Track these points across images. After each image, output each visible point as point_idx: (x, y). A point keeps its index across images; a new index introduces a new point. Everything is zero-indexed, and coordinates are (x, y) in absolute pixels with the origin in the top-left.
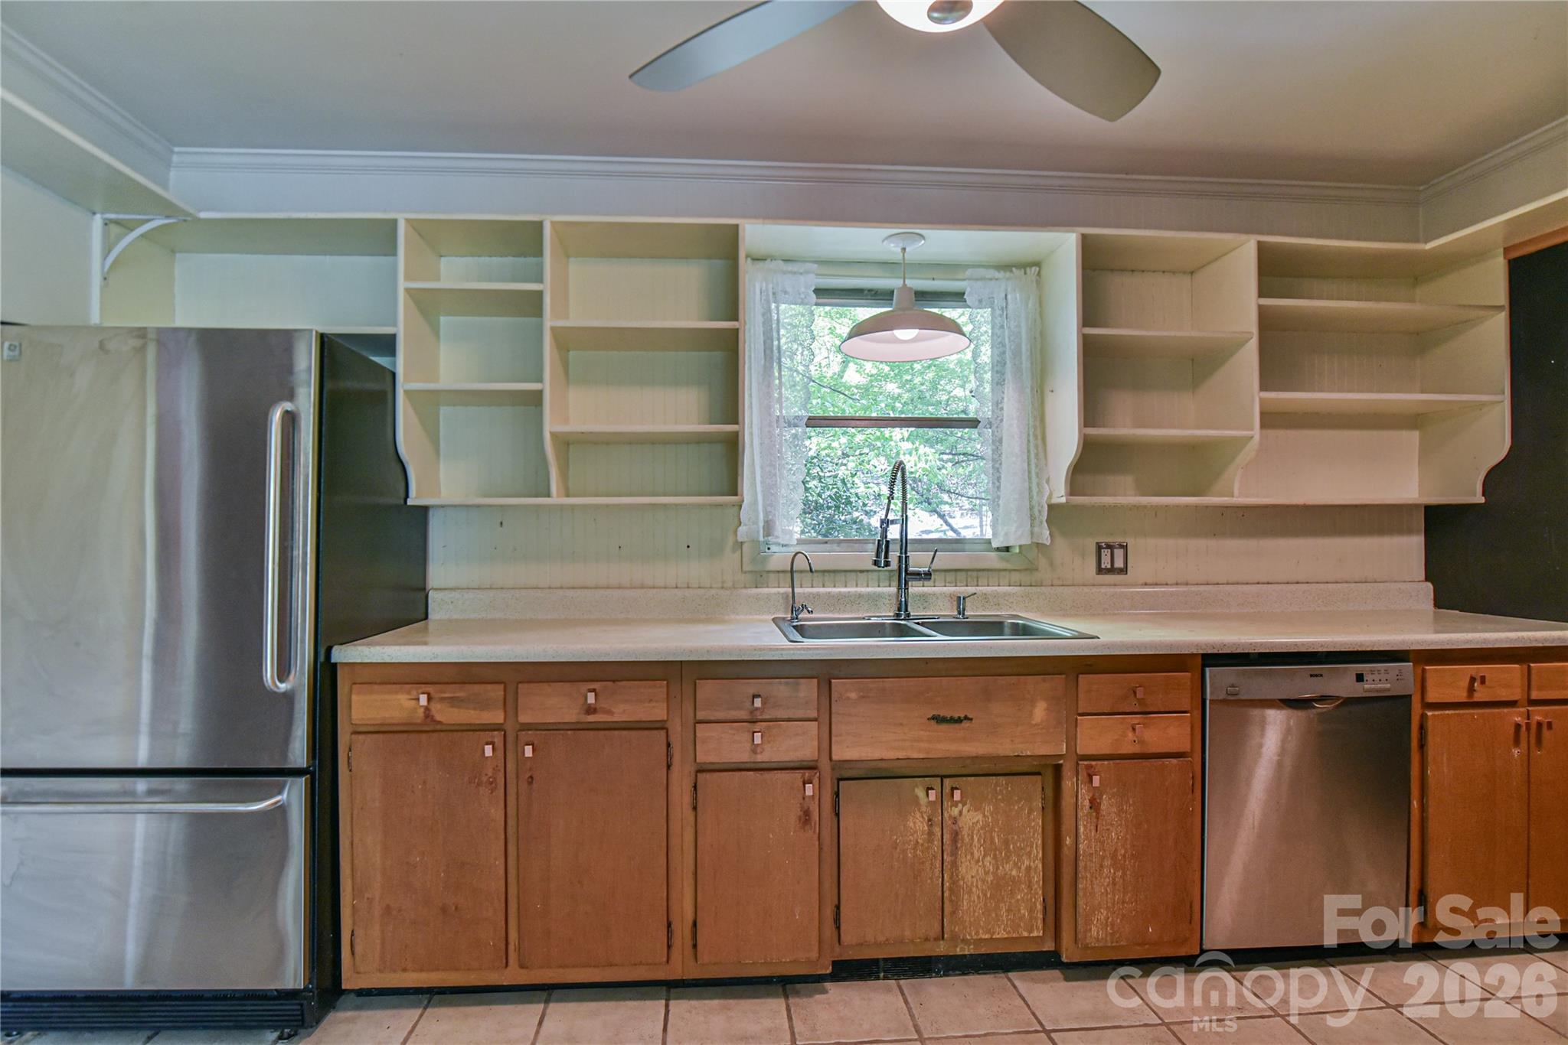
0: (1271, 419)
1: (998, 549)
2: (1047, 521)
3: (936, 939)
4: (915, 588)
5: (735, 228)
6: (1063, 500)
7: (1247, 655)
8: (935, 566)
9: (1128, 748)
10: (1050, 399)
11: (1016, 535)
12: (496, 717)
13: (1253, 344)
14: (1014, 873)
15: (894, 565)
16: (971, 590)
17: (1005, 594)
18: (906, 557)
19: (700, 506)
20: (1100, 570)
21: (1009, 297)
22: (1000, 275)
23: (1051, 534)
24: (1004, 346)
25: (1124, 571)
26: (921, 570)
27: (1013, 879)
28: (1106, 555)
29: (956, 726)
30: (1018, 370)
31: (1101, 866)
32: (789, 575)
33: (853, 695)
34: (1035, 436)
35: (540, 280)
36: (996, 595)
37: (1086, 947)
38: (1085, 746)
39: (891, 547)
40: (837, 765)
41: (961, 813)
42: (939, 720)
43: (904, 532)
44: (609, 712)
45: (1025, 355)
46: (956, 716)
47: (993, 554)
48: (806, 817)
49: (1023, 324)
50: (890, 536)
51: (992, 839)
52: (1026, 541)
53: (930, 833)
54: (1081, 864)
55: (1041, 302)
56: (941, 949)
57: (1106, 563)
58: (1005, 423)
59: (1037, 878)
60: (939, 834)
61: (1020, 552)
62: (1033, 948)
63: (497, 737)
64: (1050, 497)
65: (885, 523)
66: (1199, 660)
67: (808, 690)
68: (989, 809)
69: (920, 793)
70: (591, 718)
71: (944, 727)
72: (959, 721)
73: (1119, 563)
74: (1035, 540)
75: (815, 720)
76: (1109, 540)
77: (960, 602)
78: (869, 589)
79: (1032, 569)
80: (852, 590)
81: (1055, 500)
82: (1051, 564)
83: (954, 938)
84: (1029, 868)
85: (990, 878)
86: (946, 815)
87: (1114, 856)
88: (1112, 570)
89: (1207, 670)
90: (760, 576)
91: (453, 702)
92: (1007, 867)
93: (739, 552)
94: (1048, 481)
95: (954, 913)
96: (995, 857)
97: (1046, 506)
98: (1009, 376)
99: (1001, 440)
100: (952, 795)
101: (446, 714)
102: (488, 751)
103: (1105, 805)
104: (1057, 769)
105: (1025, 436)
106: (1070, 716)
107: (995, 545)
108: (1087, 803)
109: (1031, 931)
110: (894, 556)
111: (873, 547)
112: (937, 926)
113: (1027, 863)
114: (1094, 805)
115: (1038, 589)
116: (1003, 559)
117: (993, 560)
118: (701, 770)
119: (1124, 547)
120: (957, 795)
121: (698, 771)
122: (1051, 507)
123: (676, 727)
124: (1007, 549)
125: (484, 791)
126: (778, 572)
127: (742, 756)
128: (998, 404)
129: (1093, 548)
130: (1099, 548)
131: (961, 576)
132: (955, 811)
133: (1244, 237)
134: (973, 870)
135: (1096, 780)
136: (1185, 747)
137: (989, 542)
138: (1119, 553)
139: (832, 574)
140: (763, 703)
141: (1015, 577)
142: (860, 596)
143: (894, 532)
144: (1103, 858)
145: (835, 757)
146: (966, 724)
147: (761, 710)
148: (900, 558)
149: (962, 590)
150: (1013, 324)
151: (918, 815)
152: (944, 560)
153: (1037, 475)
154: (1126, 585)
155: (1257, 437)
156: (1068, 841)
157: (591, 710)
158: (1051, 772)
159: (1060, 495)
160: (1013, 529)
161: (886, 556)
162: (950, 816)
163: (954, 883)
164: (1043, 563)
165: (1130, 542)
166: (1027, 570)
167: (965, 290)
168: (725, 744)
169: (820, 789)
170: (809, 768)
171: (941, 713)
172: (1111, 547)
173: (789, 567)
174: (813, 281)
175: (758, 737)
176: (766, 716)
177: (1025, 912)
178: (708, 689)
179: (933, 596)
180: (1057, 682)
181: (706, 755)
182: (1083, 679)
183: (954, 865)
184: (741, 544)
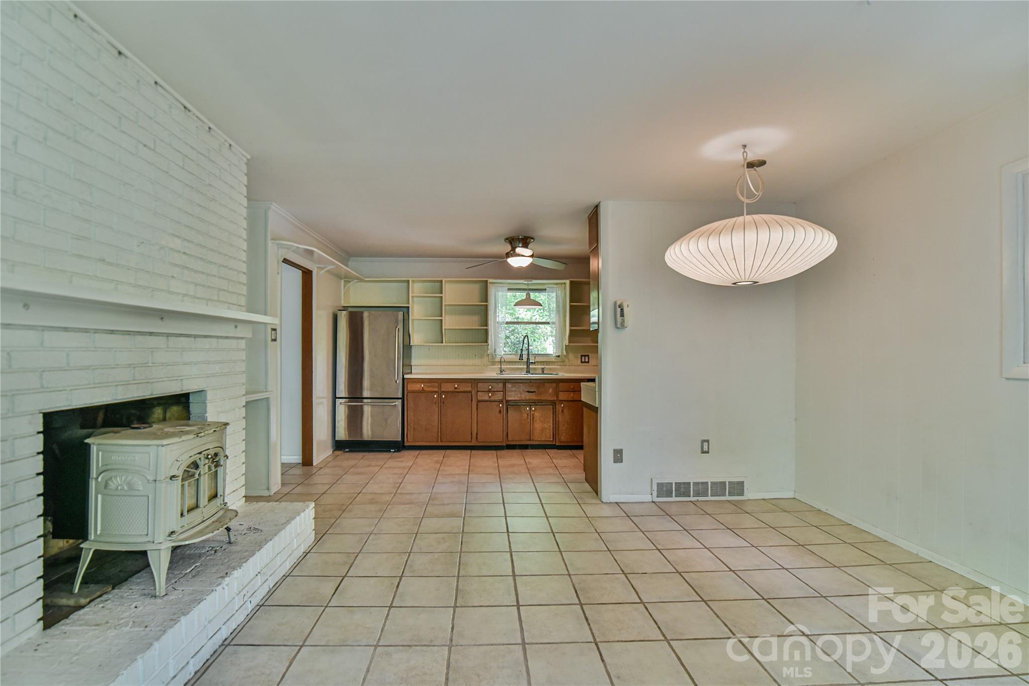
1: (554, 357)
2: (565, 349)
3: (529, 440)
4: (532, 366)
5: (486, 281)
8: (537, 360)
9: (570, 399)
10: (566, 319)
12: (437, 390)
15: (525, 360)
16: (546, 366)
17: (556, 368)
18: (529, 358)
19: (478, 345)
20: (582, 362)
21: (557, 292)
22: (555, 286)
23: (567, 353)
25: (588, 362)
26: (533, 361)
27: (546, 427)
28: (583, 358)
29: (533, 393)
30: (558, 312)
31: (564, 424)
32: (500, 363)
33: (511, 386)
34: (563, 328)
35: (442, 293)
36: (553, 368)
37: (562, 442)
38: (561, 398)
40: (507, 401)
43: (528, 352)
44: (459, 389)
46: (533, 391)
47: (552, 358)
48: (500, 412)
49: (560, 298)
50: (524, 353)
51: (541, 419)
52: (561, 354)
53: (527, 418)
54: (560, 424)
56: (530, 443)
57: (583, 360)
58: (557, 324)
59: (551, 428)
60: (530, 418)
61: (561, 357)
62: (550, 444)
63: (437, 394)
64: (565, 343)
67: (501, 385)
68: (540, 412)
69: (525, 409)
70: (456, 390)
71: (529, 393)
74: (563, 354)
75: (502, 391)
76: (585, 354)
77: (543, 370)
78: (521, 366)
79: (563, 361)
80: (516, 366)
82: (569, 360)
83: (533, 440)
84: (550, 426)
85: (541, 427)
86: (531, 413)
87: (567, 422)
88: (585, 362)
90: (494, 363)
91: (428, 386)
92: (545, 425)
93: (487, 357)
94: (564, 339)
95: (533, 434)
96: (542, 423)
97: (564, 346)
101: (426, 389)
102: (435, 396)
103: (565, 411)
104: (555, 403)
106: (557, 392)
107: (553, 355)
109: (550, 439)
110: (525, 357)
111: (519, 356)
112: (529, 437)
113: (549, 424)
114: (562, 411)
115: (565, 367)
116: (556, 359)
118: (479, 401)
119: (588, 356)
120: (533, 409)
121: (478, 402)
122: (566, 346)
123: (473, 393)
124: (559, 356)
125: (434, 404)
126: (497, 362)
127: (487, 398)
128: (555, 319)
129: (580, 357)
130: (582, 356)
131: (544, 363)
132: (533, 413)
134: (538, 425)
135: (562, 405)
138: (587, 358)
139: (511, 363)
140: (491, 387)
141: (559, 363)
142: (519, 368)
144: (564, 422)
145: (506, 399)
146: (535, 393)
147: (491, 389)
148: (527, 359)
149: (544, 367)
150: (558, 299)
151: (525, 413)
152: (540, 359)
154: (588, 366)
156: (557, 419)
157: (456, 388)
158: (553, 404)
159: (567, 343)
160: (558, 351)
161: (522, 358)
163: (533, 428)
164: (566, 360)
165: (590, 355)
166: (562, 362)
167: (546, 289)
168: (483, 396)
169: (503, 405)
170: (501, 402)
171: (529, 390)
172: (585, 356)
173: (500, 360)
174: (507, 288)
175: (490, 395)
176: (492, 390)
177: (549, 435)
178: (480, 385)
179: (537, 368)
180: (554, 385)
181: (479, 398)
182: (560, 384)
183: (533, 424)
184: (489, 355)
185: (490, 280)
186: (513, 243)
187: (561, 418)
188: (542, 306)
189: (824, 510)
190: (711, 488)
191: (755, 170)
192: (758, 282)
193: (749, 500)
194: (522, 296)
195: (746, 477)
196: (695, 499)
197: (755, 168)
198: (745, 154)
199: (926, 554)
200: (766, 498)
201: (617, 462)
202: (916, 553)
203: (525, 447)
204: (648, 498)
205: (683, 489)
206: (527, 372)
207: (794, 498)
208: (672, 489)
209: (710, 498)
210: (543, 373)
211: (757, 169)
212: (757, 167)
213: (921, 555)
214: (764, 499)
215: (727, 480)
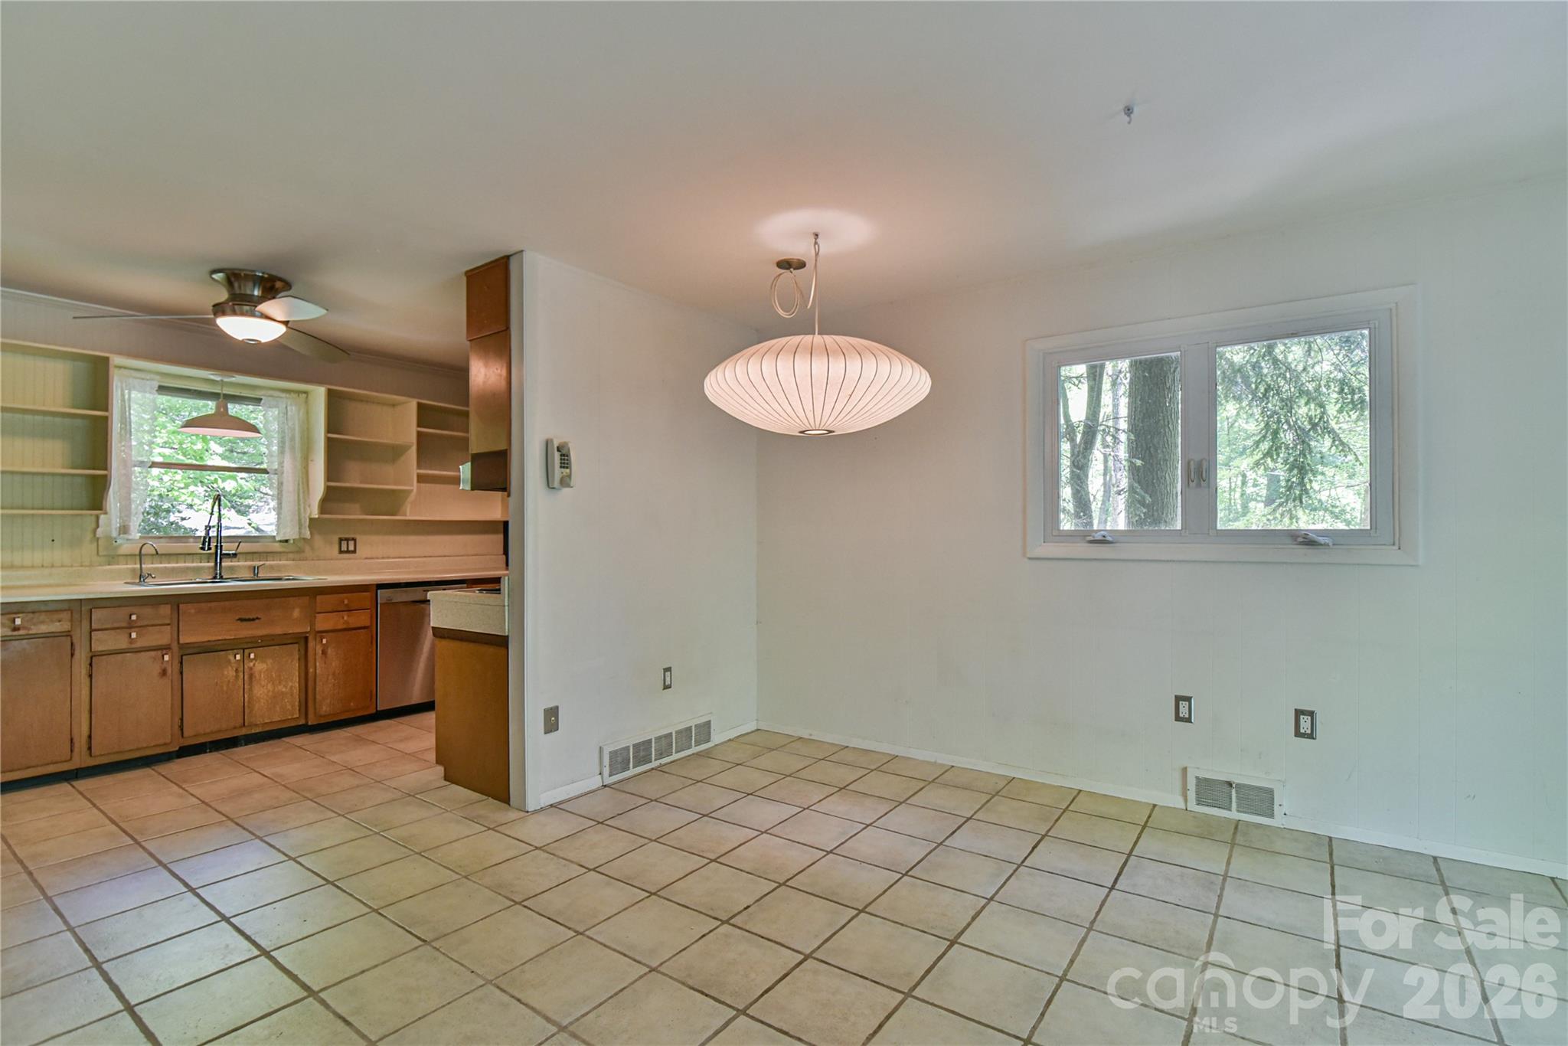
0: (421, 479)
1: (281, 541)
2: (309, 527)
3: (240, 727)
4: (226, 563)
5: (107, 359)
6: (317, 516)
7: (400, 584)
8: (239, 551)
9: (340, 627)
10: (311, 464)
11: (291, 533)
13: (414, 448)
14: (284, 690)
15: (213, 551)
16: (262, 563)
17: (283, 565)
18: (221, 546)
19: (64, 516)
20: (341, 552)
21: (288, 408)
22: (284, 395)
23: (311, 534)
24: (285, 433)
25: (354, 552)
26: (231, 552)
27: (282, 692)
28: (344, 543)
29: (252, 622)
30: (293, 448)
31: (328, 679)
32: (138, 557)
33: (193, 611)
34: (303, 483)
36: (280, 566)
37: (321, 716)
38: (319, 627)
39: (212, 540)
40: (182, 646)
41: (254, 665)
42: (241, 620)
43: (219, 531)
44: (29, 628)
45: (297, 439)
46: (251, 617)
47: (277, 544)
48: (164, 673)
49: (297, 422)
50: (211, 534)
51: (272, 676)
52: (296, 536)
53: (237, 677)
54: (318, 680)
55: (307, 413)
56: (243, 733)
57: (344, 548)
58: (285, 475)
59: (296, 691)
60: (242, 676)
61: (294, 543)
62: (293, 724)
64: (310, 514)
65: (208, 528)
66: (375, 588)
67: (165, 610)
68: (269, 661)
69: (231, 658)
70: (15, 633)
71: (245, 623)
72: (253, 620)
73: (351, 548)
74: (302, 536)
75: (168, 624)
76: (347, 536)
77: (255, 570)
78: (194, 565)
79: (300, 551)
80: (183, 565)
81: (313, 516)
82: (312, 549)
83: (251, 725)
84: (291, 687)
85: (270, 694)
86: (246, 667)
87: (334, 674)
88: (348, 552)
89: (379, 591)
90: (112, 558)
92: (280, 687)
93: (95, 544)
94: (309, 506)
95: (251, 712)
96: (273, 683)
97: (308, 520)
98: (287, 449)
99: (282, 484)
100: (249, 656)
103: (329, 651)
104: (306, 638)
105: (296, 483)
106: (312, 615)
107: (278, 539)
108: (321, 652)
109: (293, 715)
110: (213, 545)
111: (201, 539)
112: (241, 721)
113: (290, 684)
114: (324, 653)
115: (304, 562)
116: (283, 546)
117: (277, 547)
118: (94, 655)
119: (354, 540)
120: (252, 656)
121: (92, 656)
122: (311, 520)
123: (78, 635)
124: (287, 541)
126: (126, 555)
127: (123, 645)
128: (281, 464)
129: (337, 539)
130: (341, 540)
131: (257, 555)
132: (252, 664)
133: (411, 399)
134: (261, 691)
135: (324, 641)
136: (368, 624)
137: (274, 537)
138: (351, 544)
139: (168, 557)
140: (137, 617)
141: (291, 556)
142: (188, 568)
143: (213, 533)
144: (328, 675)
145: (181, 642)
146: (257, 621)
147: (135, 621)
148: (217, 546)
149: (257, 563)
150: (290, 424)
151: (230, 668)
152: (244, 547)
153: (304, 503)
154: (356, 559)
155: (415, 491)
156: (311, 670)
157: (16, 629)
158: (303, 640)
159: (315, 515)
160: (288, 530)
161: (209, 545)
162: (248, 667)
163: (250, 698)
164: (307, 548)
165: (358, 538)
166: (297, 552)
167: (261, 399)
168: (105, 642)
169: (172, 658)
170: (165, 648)
171: (244, 617)
172: (347, 540)
173: (137, 552)
174: (156, 384)
175: (134, 635)
176: (139, 624)
177: (289, 707)
178: (97, 615)
179: (238, 566)
180: (305, 600)
181: (97, 647)
182: (318, 597)
183: (251, 690)
184: (98, 539)
185: (116, 360)
186: (236, 285)
187: (319, 667)
188: (259, 433)
189: (806, 736)
190: (676, 740)
191: (791, 272)
192: (834, 432)
193: (716, 745)
194: (210, 407)
195: (711, 713)
196: (658, 763)
197: (792, 270)
198: (817, 246)
199: (946, 760)
200: (731, 737)
201: (551, 731)
202: (933, 760)
203: (231, 743)
204: (596, 782)
205: (642, 753)
206: (215, 578)
207: (758, 730)
208: (629, 757)
209: (675, 756)
210: (256, 578)
211: (794, 272)
212: (794, 269)
213: (939, 761)
214: (730, 740)
215: (693, 723)
